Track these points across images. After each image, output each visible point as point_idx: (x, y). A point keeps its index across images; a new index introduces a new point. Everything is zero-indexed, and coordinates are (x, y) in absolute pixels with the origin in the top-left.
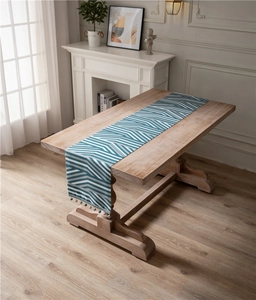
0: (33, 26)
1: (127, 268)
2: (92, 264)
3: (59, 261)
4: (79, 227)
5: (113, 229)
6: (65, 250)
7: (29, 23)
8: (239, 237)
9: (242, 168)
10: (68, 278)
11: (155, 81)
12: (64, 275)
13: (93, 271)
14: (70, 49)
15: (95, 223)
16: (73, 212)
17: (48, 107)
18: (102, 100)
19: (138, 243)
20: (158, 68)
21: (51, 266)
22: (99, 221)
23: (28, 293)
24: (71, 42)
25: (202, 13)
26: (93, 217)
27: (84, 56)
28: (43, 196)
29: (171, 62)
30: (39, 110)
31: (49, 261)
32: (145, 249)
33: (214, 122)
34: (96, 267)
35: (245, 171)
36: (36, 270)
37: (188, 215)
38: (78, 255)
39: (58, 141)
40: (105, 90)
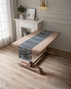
0: (5, 14)
1: (33, 78)
2: (23, 77)
3: (14, 77)
4: (22, 66)
5: (31, 66)
6: (16, 74)
7: (4, 13)
8: (62, 68)
9: (61, 50)
10: (17, 81)
11: (38, 27)
12: (16, 80)
13: (24, 79)
14: (15, 20)
15: (26, 65)
16: (20, 62)
17: (9, 36)
18: (24, 33)
19: (38, 70)
20: (39, 24)
21: (12, 78)
22: (27, 64)
23: (6, 86)
24: (15, 18)
25: (50, 10)
26: (26, 63)
27: (19, 22)
28: (9, 59)
29: (42, 23)
30: (7, 36)
31: (12, 77)
32: (40, 71)
33: (56, 37)
34: (25, 78)
35: (62, 51)
36: (8, 79)
37: (48, 63)
38: (20, 75)
39: (16, 43)
40: (25, 31)
